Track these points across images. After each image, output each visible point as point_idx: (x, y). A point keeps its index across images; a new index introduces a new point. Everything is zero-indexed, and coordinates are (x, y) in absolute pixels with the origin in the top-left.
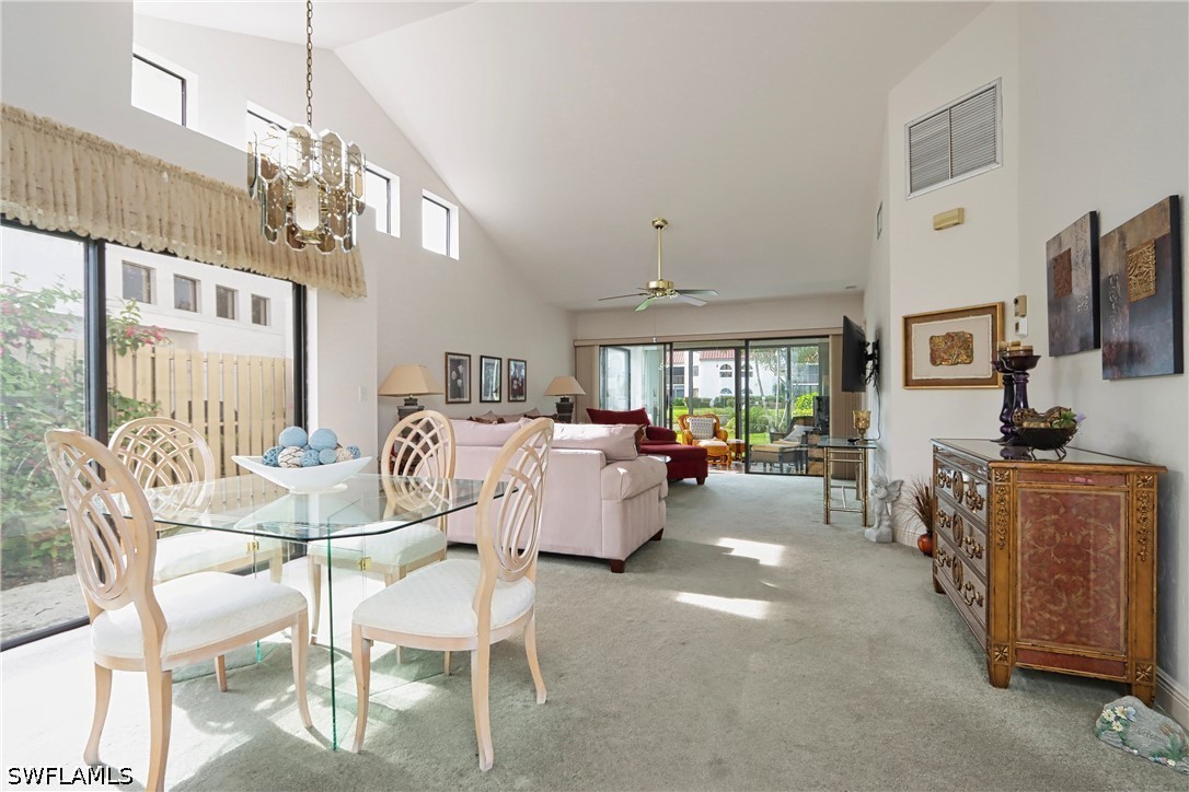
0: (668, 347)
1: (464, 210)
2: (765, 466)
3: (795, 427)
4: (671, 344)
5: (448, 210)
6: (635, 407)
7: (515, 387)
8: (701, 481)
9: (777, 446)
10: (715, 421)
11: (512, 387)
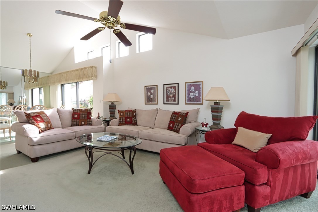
11: (188, 96)
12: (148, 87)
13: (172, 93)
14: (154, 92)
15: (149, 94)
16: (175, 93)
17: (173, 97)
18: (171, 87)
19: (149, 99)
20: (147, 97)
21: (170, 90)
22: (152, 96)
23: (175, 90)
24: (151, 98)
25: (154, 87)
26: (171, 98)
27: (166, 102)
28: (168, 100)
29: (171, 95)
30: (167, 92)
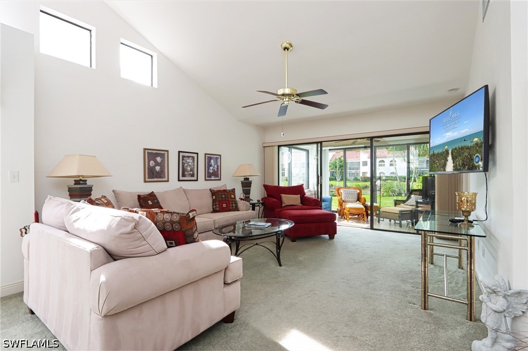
0: (319, 145)
1: (160, 54)
2: (390, 221)
3: (412, 196)
4: (321, 143)
5: (152, 56)
6: (294, 184)
7: (211, 171)
8: (332, 237)
9: (398, 209)
10: (358, 191)
11: (208, 171)
12: (150, 151)
13: (190, 165)
14: (163, 161)
15: (152, 163)
16: (194, 165)
17: (190, 171)
18: (188, 157)
19: (153, 174)
20: (148, 169)
21: (188, 160)
22: (158, 168)
23: (194, 161)
24: (156, 171)
25: (163, 152)
26: (188, 172)
27: (181, 178)
28: (184, 175)
29: (189, 169)
30: (183, 163)
